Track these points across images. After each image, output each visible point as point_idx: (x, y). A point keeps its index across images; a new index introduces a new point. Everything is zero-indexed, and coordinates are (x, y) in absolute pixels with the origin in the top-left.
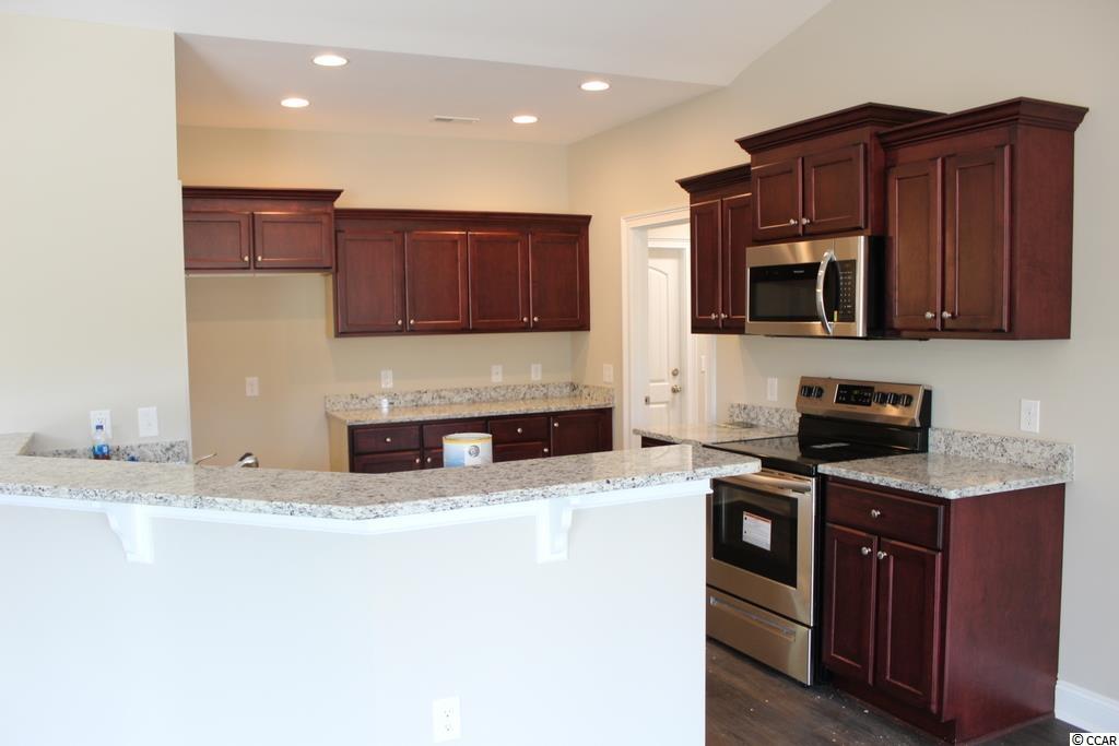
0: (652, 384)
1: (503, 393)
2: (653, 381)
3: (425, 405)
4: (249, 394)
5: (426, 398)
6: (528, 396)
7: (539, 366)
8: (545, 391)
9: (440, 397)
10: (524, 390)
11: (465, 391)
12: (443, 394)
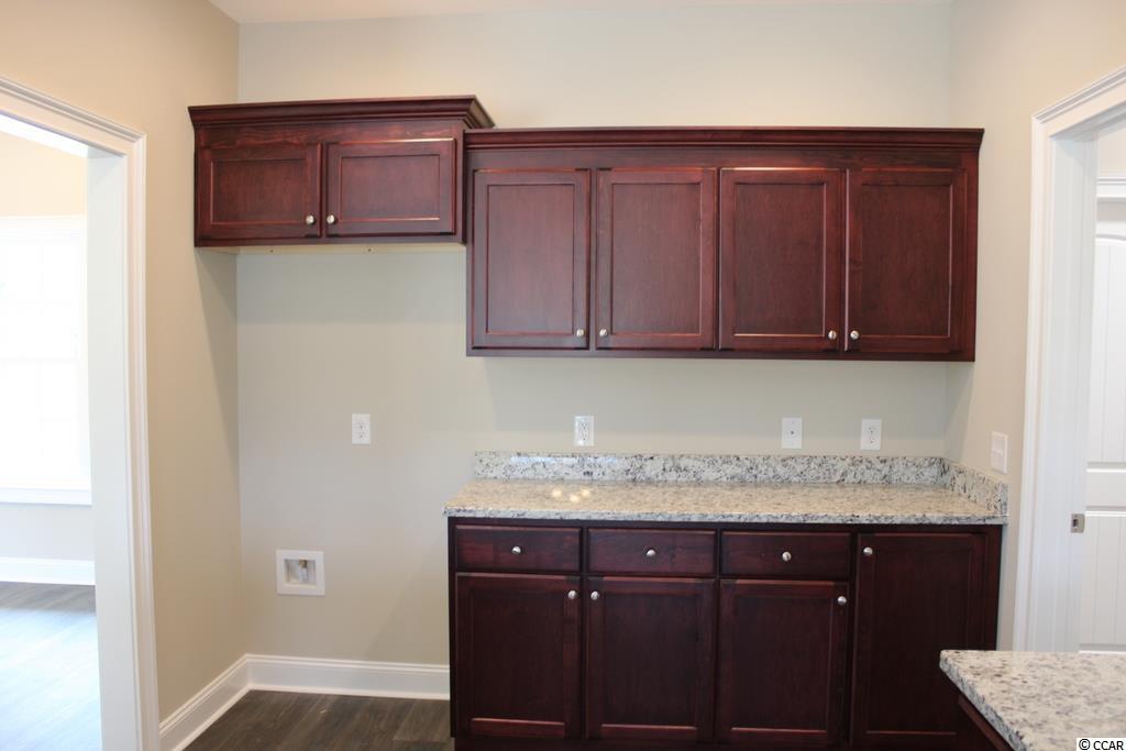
0: (1090, 470)
1: (799, 469)
2: (1092, 464)
3: (649, 482)
4: (355, 440)
5: (652, 469)
6: (850, 478)
7: (877, 423)
8: (886, 470)
9: (678, 469)
10: (841, 466)
11: (727, 460)
12: (683, 463)
